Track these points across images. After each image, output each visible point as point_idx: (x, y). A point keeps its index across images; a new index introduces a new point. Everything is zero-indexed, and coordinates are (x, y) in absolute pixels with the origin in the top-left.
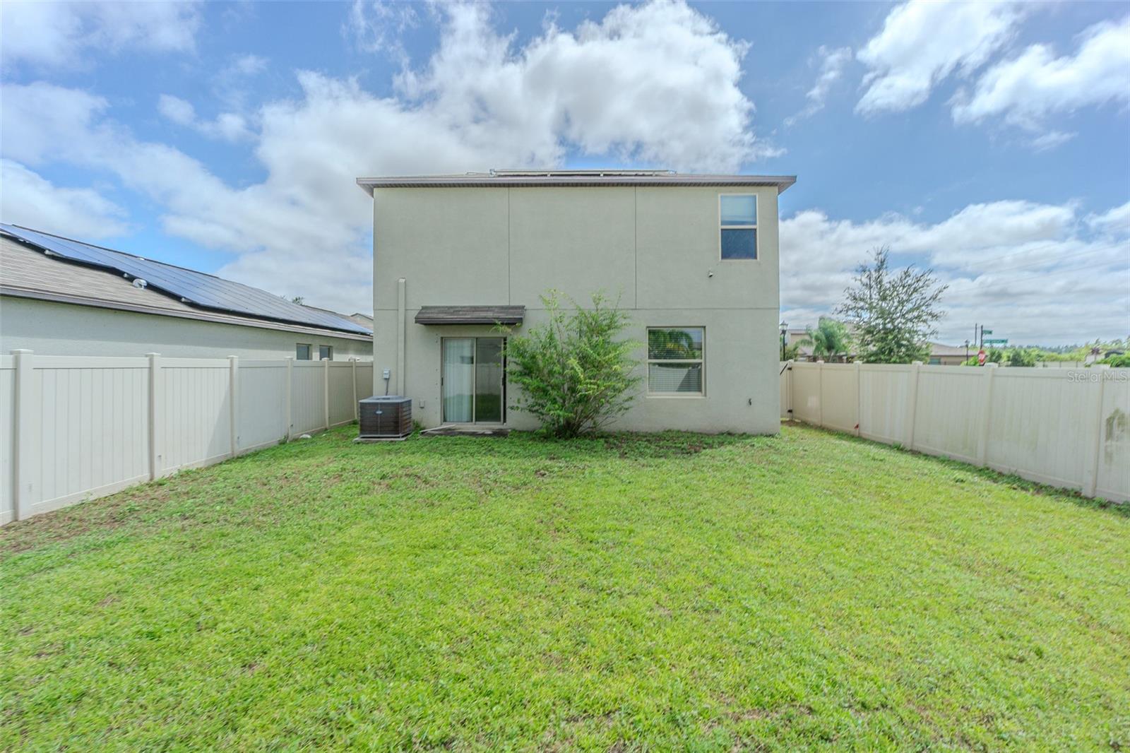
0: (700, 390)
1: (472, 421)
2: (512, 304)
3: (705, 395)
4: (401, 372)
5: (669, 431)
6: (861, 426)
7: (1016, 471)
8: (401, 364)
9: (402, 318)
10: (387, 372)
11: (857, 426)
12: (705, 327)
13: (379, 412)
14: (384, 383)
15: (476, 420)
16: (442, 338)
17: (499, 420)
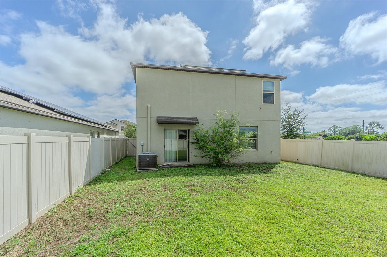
0: (256, 148)
1: (176, 161)
2: (192, 117)
3: (258, 150)
4: (149, 143)
5: (246, 163)
6: (299, 159)
7: (364, 173)
8: (149, 139)
9: (149, 121)
10: (143, 143)
11: (298, 159)
12: (258, 127)
13: (148, 159)
14: (141, 147)
15: (178, 161)
16: (165, 129)
17: (187, 161)
